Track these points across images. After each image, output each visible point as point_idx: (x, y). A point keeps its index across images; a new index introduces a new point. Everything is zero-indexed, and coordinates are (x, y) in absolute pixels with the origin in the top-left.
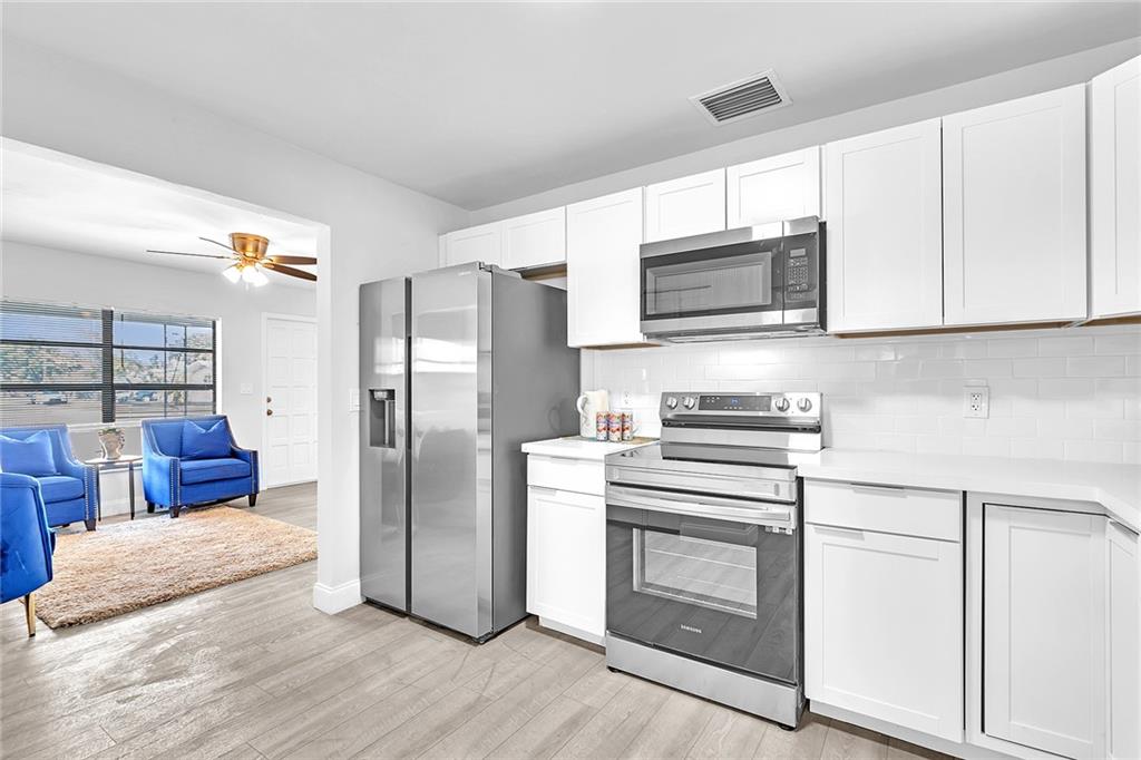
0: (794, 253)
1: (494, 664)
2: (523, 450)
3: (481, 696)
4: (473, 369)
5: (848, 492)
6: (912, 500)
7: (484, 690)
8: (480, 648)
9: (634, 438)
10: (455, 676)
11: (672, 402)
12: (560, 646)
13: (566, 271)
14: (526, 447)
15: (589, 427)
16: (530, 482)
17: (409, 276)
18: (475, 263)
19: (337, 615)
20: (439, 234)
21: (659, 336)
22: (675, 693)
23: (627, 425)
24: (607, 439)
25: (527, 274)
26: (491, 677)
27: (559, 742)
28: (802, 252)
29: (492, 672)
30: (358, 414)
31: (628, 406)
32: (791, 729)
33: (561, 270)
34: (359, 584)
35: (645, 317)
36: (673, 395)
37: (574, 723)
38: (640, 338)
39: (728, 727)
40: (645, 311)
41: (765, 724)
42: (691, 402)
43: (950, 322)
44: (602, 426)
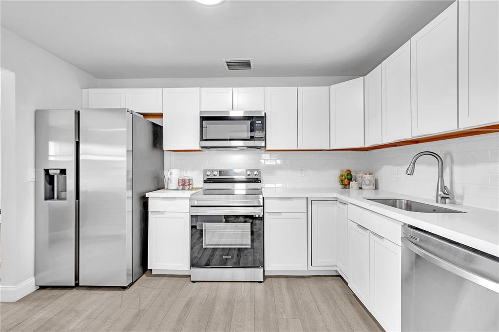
0: (257, 122)
1: (139, 295)
2: (146, 196)
3: (140, 309)
4: (125, 159)
5: (278, 201)
6: (295, 201)
7: (140, 306)
8: (127, 291)
9: (193, 188)
10: (121, 306)
11: (208, 173)
12: (166, 280)
13: (162, 116)
14: (147, 195)
15: (173, 184)
16: (149, 210)
17: (78, 109)
18: (125, 109)
19: (19, 301)
20: (82, 88)
21: (206, 147)
22: (221, 283)
23: (191, 183)
24: (183, 189)
25: (145, 115)
26: (140, 301)
27: (185, 314)
28: (260, 122)
29: (140, 298)
30: (34, 183)
31: (187, 175)
32: (261, 282)
33: (160, 116)
34: (34, 279)
35: (202, 139)
36: (208, 170)
37: (188, 305)
38: (199, 148)
39: (243, 288)
40: (202, 137)
41: (254, 283)
42: (215, 173)
43: (299, 149)
44: (181, 184)
